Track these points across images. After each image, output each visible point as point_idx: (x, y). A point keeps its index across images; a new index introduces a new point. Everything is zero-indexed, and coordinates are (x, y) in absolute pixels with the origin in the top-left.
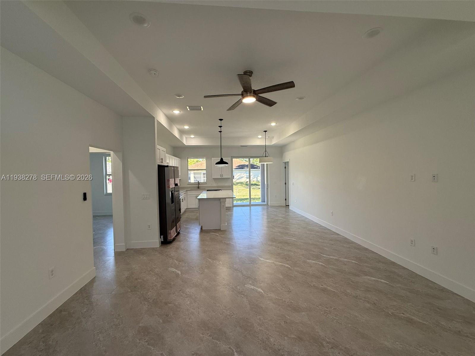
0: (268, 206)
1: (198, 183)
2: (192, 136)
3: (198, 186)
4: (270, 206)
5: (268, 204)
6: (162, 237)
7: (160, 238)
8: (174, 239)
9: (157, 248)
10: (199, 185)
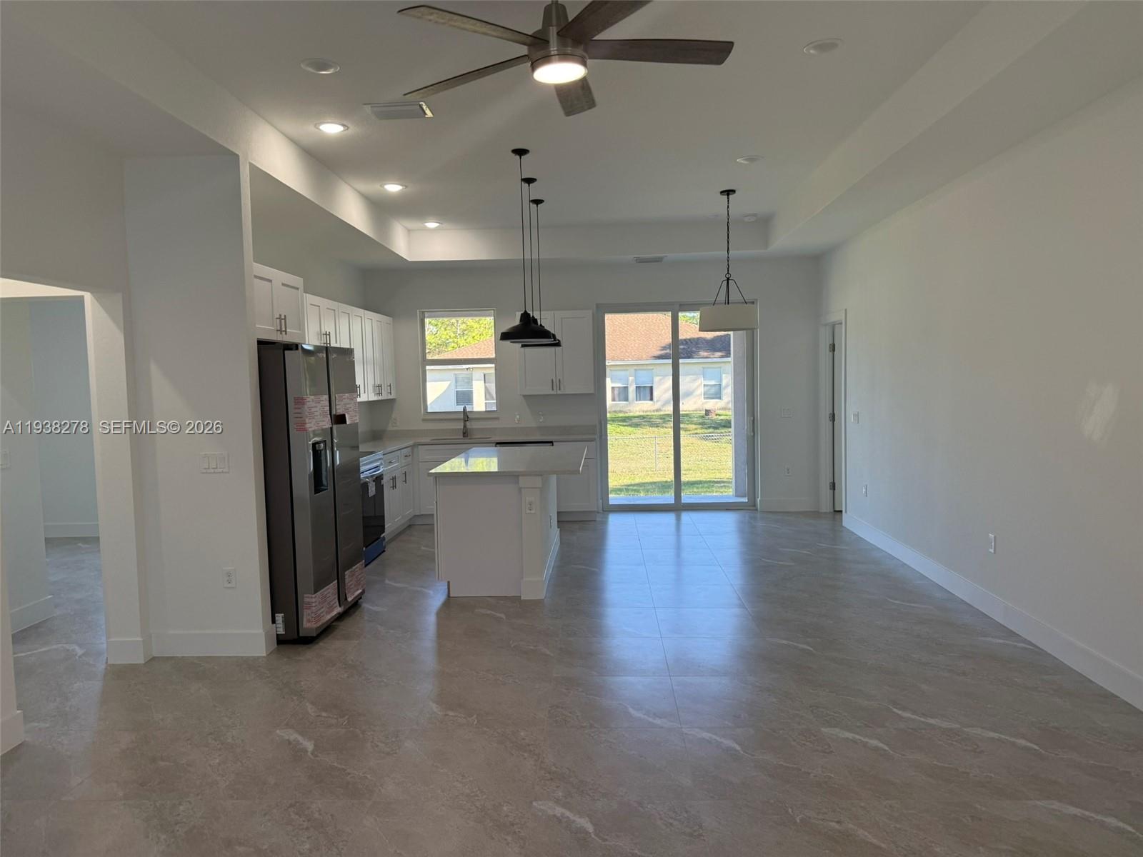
0: (757, 510)
1: (462, 416)
2: (432, 225)
3: (465, 426)
4: (763, 512)
5: (755, 505)
6: (279, 617)
7: (274, 621)
8: (326, 630)
9: (259, 657)
10: (468, 423)
